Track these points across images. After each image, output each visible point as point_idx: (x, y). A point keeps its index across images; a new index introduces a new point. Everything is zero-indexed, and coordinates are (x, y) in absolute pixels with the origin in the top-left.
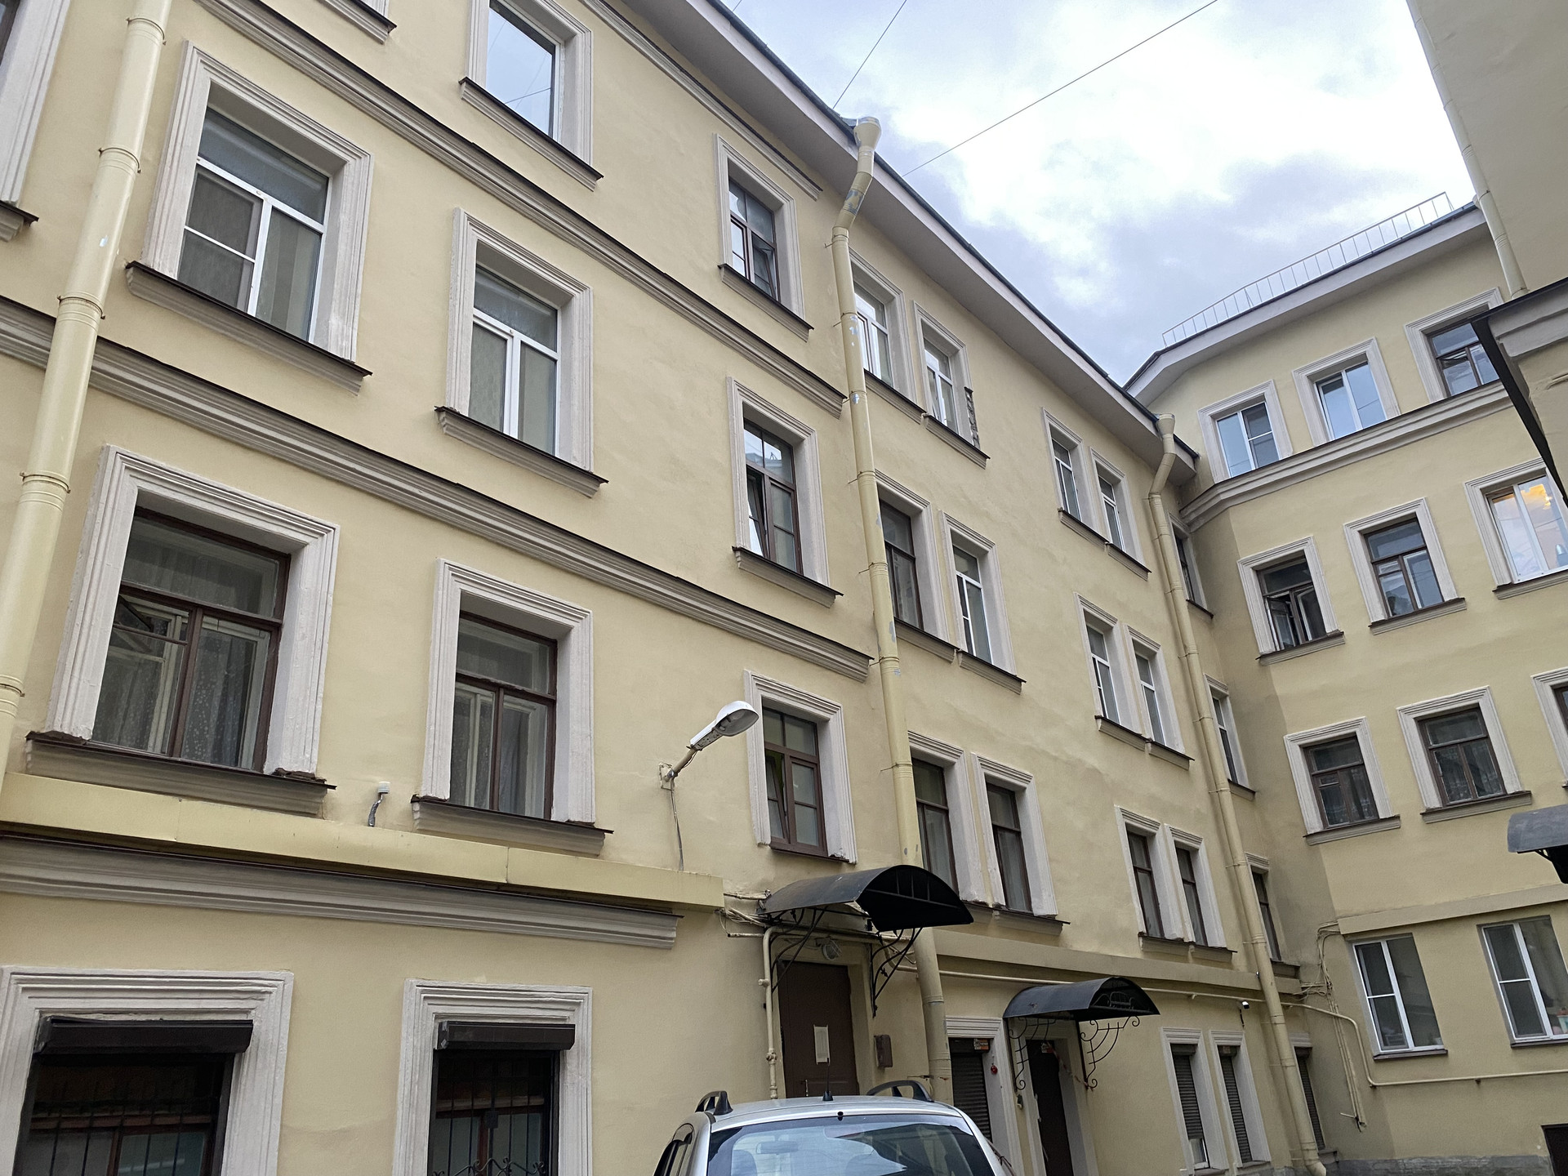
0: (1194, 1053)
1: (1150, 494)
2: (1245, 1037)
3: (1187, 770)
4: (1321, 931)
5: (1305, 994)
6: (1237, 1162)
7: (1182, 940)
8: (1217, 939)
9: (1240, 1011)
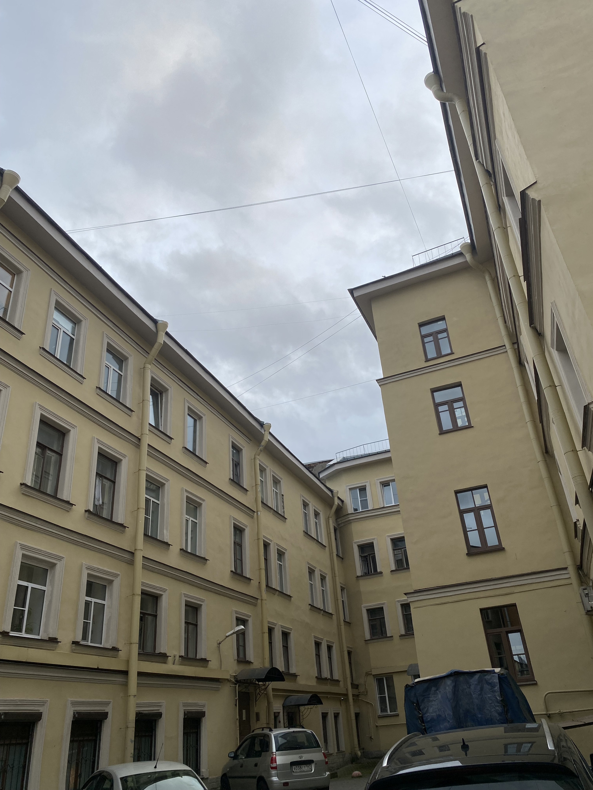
0: (327, 715)
1: (328, 517)
2: (341, 710)
3: (332, 618)
4: (366, 673)
5: (359, 694)
6: (336, 751)
7: (327, 678)
8: (336, 677)
9: (341, 701)
